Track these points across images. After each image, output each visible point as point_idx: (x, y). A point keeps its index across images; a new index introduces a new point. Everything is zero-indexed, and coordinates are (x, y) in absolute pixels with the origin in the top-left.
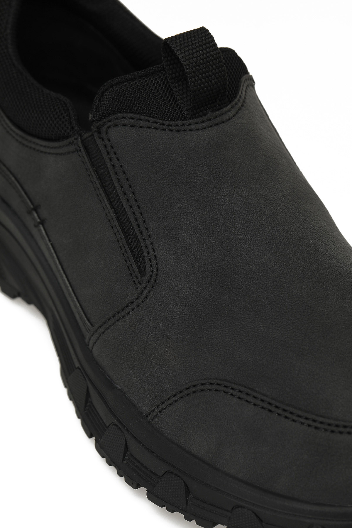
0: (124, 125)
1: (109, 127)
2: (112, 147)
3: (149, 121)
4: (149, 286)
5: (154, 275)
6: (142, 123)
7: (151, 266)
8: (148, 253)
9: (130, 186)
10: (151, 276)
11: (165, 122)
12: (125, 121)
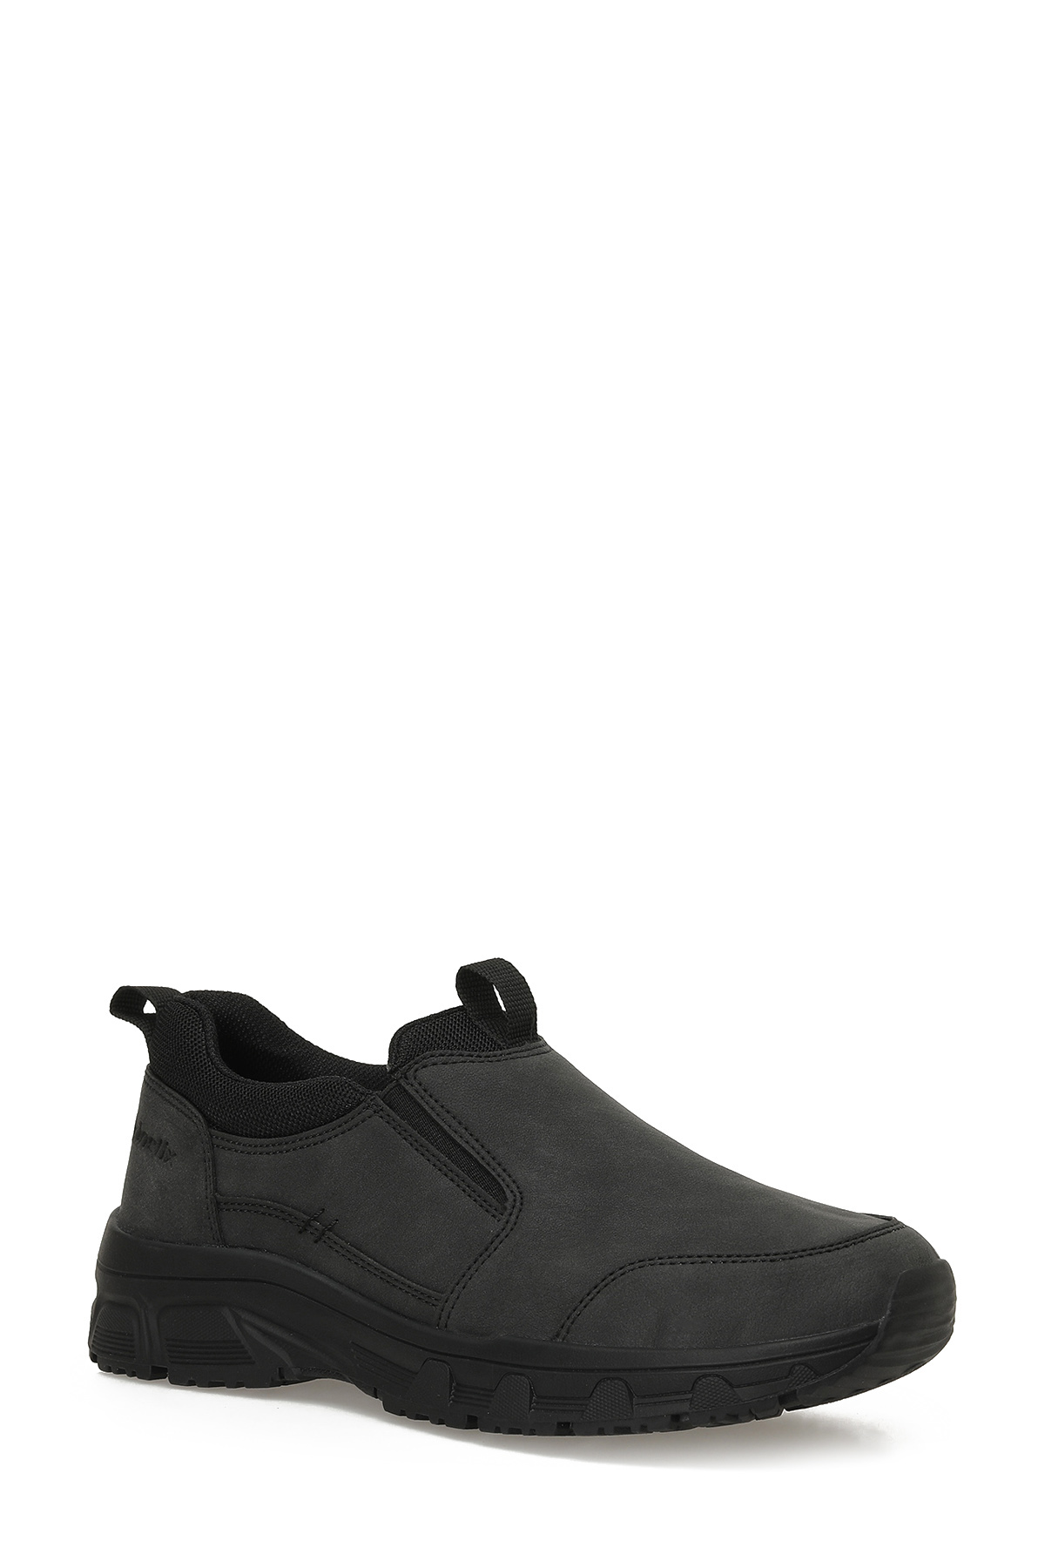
0: (434, 1064)
1: (416, 1071)
2: (425, 1091)
3: (462, 1056)
4: (516, 1211)
5: (519, 1198)
6: (454, 1059)
7: (512, 1192)
8: (503, 1180)
9: (460, 1123)
10: (515, 1201)
11: (481, 1054)
12: (435, 1060)
